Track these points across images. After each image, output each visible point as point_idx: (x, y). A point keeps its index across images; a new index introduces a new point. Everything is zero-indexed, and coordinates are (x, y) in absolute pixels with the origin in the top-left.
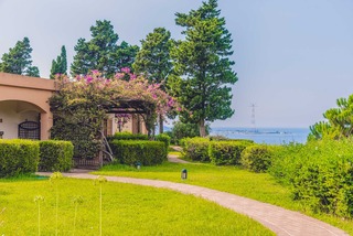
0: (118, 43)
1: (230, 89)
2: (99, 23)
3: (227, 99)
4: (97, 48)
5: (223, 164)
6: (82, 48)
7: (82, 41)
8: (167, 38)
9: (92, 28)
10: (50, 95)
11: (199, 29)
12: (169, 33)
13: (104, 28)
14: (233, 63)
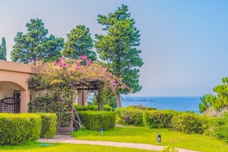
0: (48, 36)
1: (138, 71)
2: (33, 21)
3: (136, 78)
4: (32, 40)
5: (156, 127)
6: (20, 40)
7: (20, 34)
8: (86, 33)
9: (28, 25)
10: (28, 77)
11: (117, 27)
12: (88, 29)
13: (36, 25)
14: (140, 52)
